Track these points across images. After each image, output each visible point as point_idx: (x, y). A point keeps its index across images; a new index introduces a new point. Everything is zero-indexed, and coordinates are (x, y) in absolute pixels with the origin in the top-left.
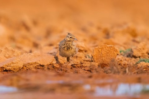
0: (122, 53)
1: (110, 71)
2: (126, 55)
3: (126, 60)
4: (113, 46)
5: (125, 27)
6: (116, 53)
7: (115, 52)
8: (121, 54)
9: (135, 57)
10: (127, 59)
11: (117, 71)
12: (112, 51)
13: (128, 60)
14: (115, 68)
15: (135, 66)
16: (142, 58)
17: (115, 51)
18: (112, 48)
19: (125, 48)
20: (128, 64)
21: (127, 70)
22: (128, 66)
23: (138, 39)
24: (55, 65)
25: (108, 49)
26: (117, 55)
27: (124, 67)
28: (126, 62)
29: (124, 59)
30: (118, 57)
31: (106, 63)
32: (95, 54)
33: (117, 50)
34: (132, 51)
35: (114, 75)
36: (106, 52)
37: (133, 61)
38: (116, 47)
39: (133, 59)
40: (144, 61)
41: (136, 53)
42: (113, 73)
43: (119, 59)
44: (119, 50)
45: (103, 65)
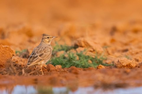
0: (18, 53)
1: (5, 72)
2: (21, 56)
3: (21, 61)
4: (9, 46)
5: (21, 27)
6: (11, 54)
7: (10, 53)
8: (17, 55)
10: (23, 59)
11: (12, 72)
12: (8, 52)
13: (24, 61)
14: (10, 69)
17: (10, 51)
18: (7, 49)
19: (21, 48)
20: (24, 65)
21: (23, 71)
22: (23, 67)
23: (34, 39)
25: (3, 50)
26: (13, 55)
27: (20, 67)
28: (22, 63)
29: (20, 60)
30: (13, 58)
31: (2, 64)
33: (12, 51)
35: (10, 77)
36: (1, 52)
38: (12, 48)
42: (8, 74)
43: (14, 60)
44: (14, 51)
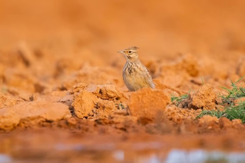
0: (175, 101)
1: (154, 130)
2: (180, 105)
3: (180, 112)
4: (160, 90)
6: (165, 102)
7: (163, 100)
8: (174, 104)
9: (195, 108)
10: (183, 110)
12: (159, 98)
13: (185, 113)
15: (195, 122)
16: (205, 110)
17: (163, 98)
18: (158, 94)
19: (178, 92)
20: (183, 119)
22: (184, 122)
24: (70, 121)
25: (152, 95)
26: (168, 104)
27: (177, 123)
28: (181, 116)
29: (178, 111)
30: (168, 107)
31: (150, 117)
32: (132, 103)
33: (166, 97)
34: (190, 98)
36: (150, 99)
37: (191, 114)
39: (192, 110)
40: (209, 113)
41: (196, 101)
43: (169, 110)
44: (169, 97)
45: (144, 121)
